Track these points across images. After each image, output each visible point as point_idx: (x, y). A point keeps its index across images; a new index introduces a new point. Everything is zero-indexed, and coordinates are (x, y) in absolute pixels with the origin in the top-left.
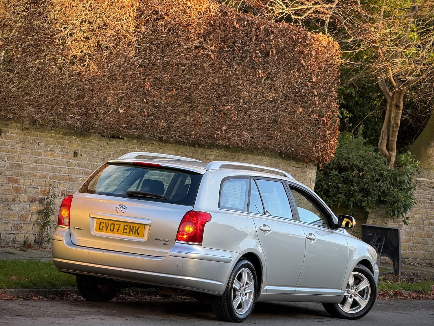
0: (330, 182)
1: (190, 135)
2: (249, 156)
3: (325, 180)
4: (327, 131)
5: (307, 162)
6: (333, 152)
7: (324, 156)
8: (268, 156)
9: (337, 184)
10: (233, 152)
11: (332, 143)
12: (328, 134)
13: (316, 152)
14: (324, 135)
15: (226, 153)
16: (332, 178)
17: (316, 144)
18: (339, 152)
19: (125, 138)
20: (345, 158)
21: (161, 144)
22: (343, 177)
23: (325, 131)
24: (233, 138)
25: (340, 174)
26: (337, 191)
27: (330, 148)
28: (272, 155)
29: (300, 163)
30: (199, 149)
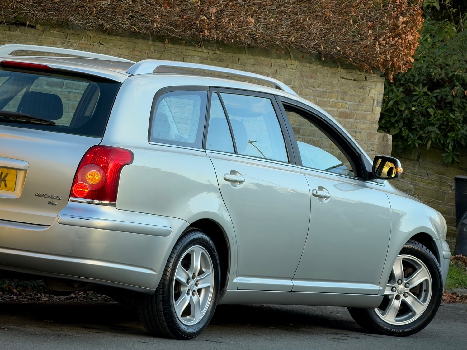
0: (414, 106)
1: (153, 22)
2: (262, 58)
3: (405, 103)
4: (401, 17)
5: (367, 71)
6: (412, 54)
7: (395, 59)
8: (296, 59)
9: (427, 108)
10: (234, 52)
11: (410, 37)
12: (403, 23)
13: (381, 53)
14: (396, 25)
15: (221, 53)
16: (417, 99)
17: (382, 39)
18: (431, 55)
19: (38, 26)
20: (441, 65)
21: (102, 36)
22: (436, 97)
23: (397, 18)
24: (231, 28)
25: (431, 92)
26: (426, 121)
27: (406, 47)
28: (303, 57)
29: (354, 71)
30: (172, 46)
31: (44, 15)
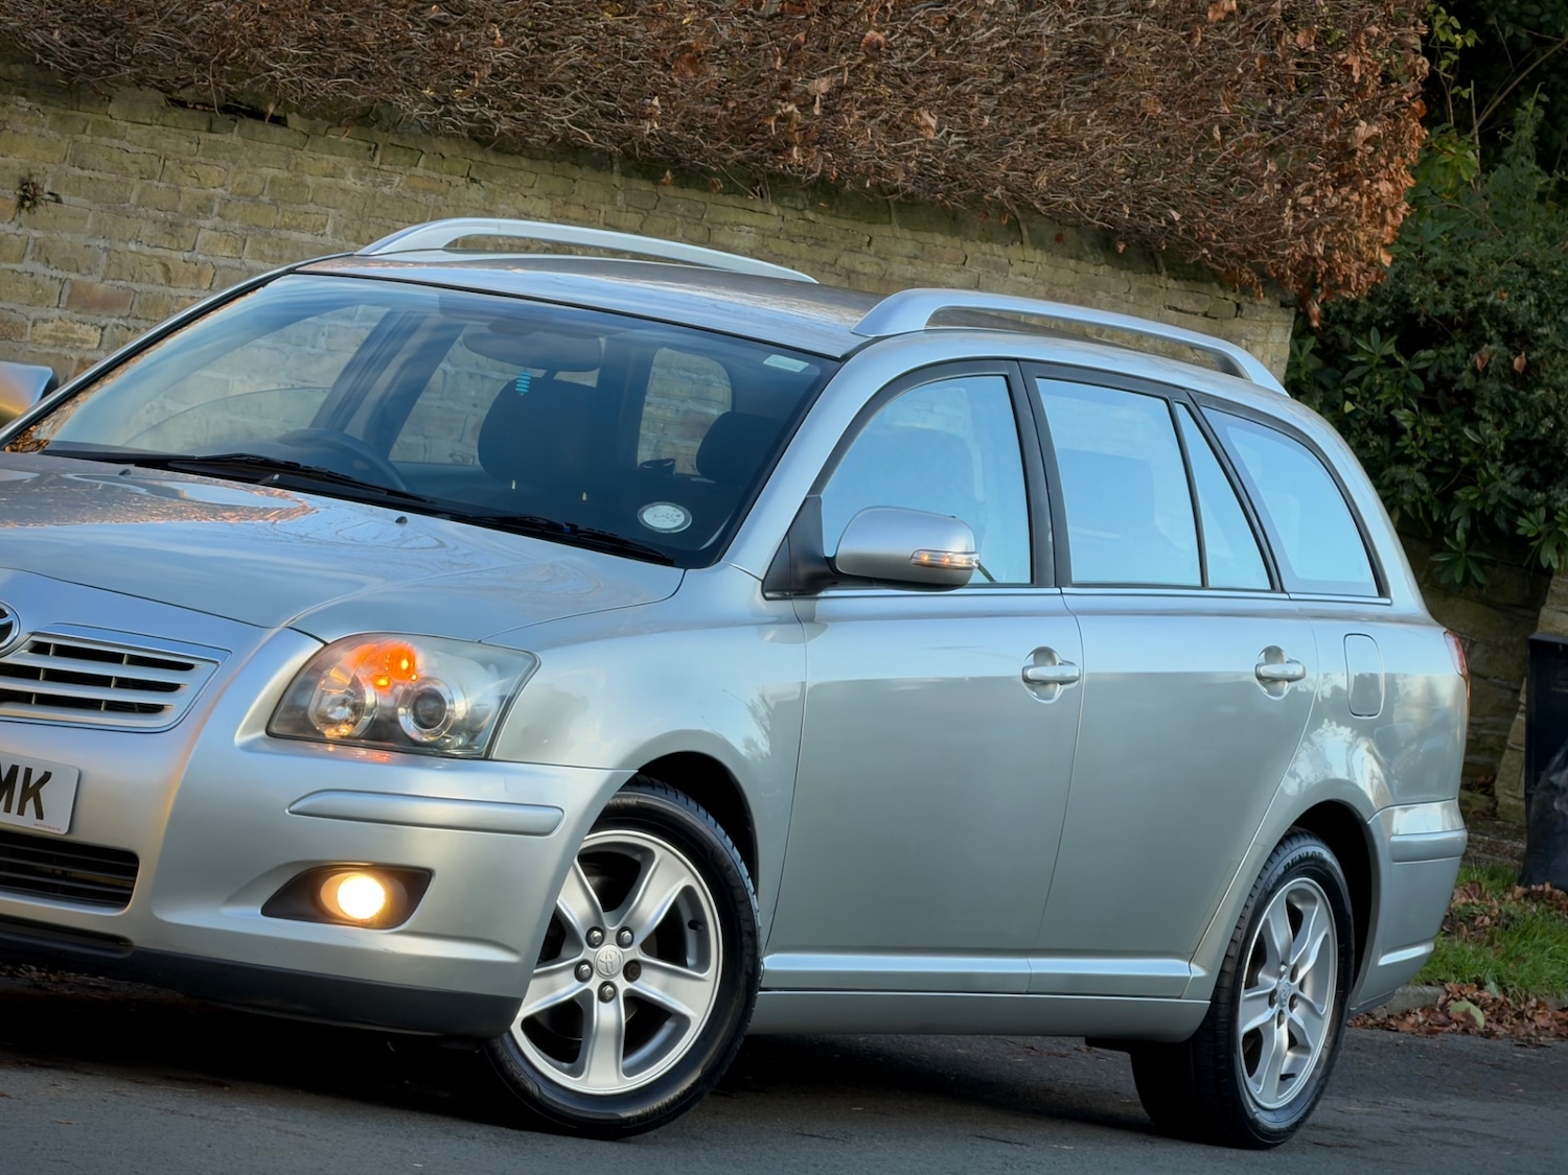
0: (1352, 398)
1: (641, 115)
2: (939, 239)
3: (1323, 387)
4: (1363, 123)
5: (1246, 290)
6: (1388, 241)
7: (1337, 255)
8: (1038, 243)
9: (1390, 407)
10: (856, 216)
11: (1385, 187)
12: (1367, 141)
13: (1297, 234)
14: (1344, 146)
15: (821, 219)
16: (1361, 378)
17: (1299, 189)
19: (294, 119)
20: (1439, 272)
21: (477, 157)
22: (1422, 373)
23: (1350, 124)
24: (866, 140)
25: (1407, 358)
26: (1387, 448)
27: (1372, 216)
28: (1059, 238)
29: (1205, 288)
30: (680, 193)
31: (329, 84)
